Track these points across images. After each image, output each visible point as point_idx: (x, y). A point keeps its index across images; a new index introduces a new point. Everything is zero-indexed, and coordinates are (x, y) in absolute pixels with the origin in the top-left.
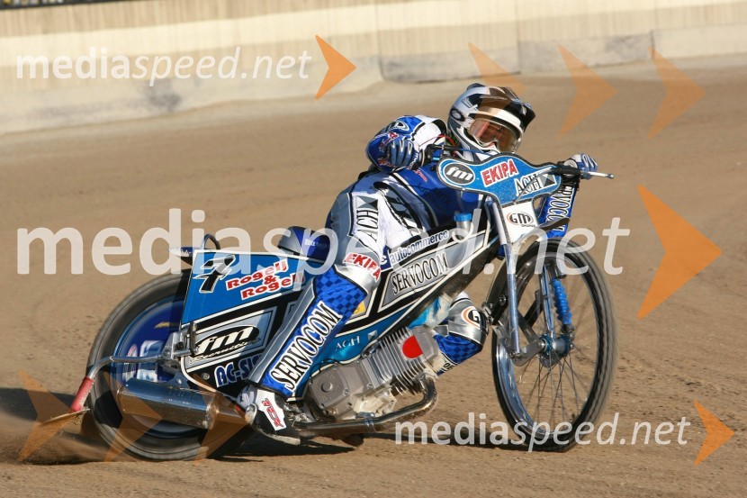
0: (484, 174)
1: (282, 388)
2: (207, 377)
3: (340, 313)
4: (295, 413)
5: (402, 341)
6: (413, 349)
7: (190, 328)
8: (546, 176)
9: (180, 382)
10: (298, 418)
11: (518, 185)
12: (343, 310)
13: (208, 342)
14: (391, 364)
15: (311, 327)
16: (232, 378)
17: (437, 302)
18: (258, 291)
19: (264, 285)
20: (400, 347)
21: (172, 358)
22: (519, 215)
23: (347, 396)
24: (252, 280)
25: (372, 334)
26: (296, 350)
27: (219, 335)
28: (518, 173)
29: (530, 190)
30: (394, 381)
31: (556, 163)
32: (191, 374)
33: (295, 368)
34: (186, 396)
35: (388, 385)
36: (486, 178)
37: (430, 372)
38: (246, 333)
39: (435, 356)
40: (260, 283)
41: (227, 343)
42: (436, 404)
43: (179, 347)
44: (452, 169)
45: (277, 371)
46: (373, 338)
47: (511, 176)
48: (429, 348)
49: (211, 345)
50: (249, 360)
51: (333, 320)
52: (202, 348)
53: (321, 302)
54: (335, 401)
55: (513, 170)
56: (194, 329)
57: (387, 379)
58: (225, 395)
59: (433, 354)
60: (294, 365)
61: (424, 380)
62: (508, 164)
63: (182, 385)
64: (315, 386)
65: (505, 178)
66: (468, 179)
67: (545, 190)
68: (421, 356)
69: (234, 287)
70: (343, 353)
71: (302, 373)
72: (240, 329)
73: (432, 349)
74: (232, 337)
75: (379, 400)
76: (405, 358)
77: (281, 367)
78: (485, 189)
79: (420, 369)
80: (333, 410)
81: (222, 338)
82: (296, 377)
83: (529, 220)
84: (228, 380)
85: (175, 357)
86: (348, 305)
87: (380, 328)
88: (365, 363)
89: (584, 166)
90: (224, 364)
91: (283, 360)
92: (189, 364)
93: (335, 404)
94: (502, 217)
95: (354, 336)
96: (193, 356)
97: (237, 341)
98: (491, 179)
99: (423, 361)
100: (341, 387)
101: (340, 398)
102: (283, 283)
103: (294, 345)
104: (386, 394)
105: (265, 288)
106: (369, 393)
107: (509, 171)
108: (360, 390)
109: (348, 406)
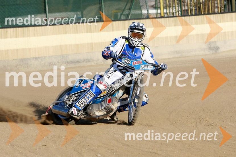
5: (108, 99)
8: (151, 66)
10: (85, 116)
15: (87, 95)
17: (119, 91)
23: (94, 110)
29: (145, 68)
30: (104, 108)
51: (93, 95)
53: (91, 90)
59: (113, 102)
65: (138, 64)
71: (84, 105)
76: (108, 103)
80: (91, 113)
88: (100, 104)
98: (134, 64)
99: (111, 104)
106: (99, 111)
107: (140, 63)
108: (97, 110)
109: (94, 113)
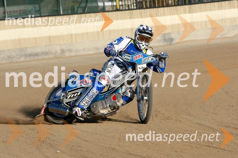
0: (134, 57)
1: (83, 107)
2: (69, 104)
3: (98, 91)
4: (87, 113)
5: (112, 96)
6: (115, 98)
7: (66, 92)
8: (152, 58)
9: (63, 104)
10: (88, 114)
12: (99, 90)
13: (70, 95)
14: (109, 102)
15: (91, 93)
17: (122, 87)
20: (112, 98)
22: (142, 67)
23: (99, 109)
25: (107, 95)
26: (87, 98)
27: (73, 94)
29: (146, 61)
30: (110, 106)
32: (66, 103)
34: (63, 108)
36: (134, 59)
37: (119, 104)
38: (79, 94)
39: (119, 100)
41: (75, 96)
43: (64, 96)
44: (126, 57)
48: (118, 98)
49: (71, 96)
52: (69, 97)
53: (94, 88)
54: (96, 110)
55: (142, 56)
57: (108, 105)
58: (72, 108)
61: (117, 106)
63: (63, 106)
64: (91, 106)
65: (139, 58)
66: (130, 59)
67: (151, 61)
68: (116, 100)
70: (100, 99)
71: (88, 104)
72: (77, 93)
74: (76, 94)
75: (107, 110)
76: (113, 100)
78: (134, 61)
79: (116, 103)
82: (87, 105)
83: (144, 67)
84: (74, 105)
85: (62, 99)
86: (100, 89)
87: (109, 93)
88: (104, 101)
90: (73, 101)
92: (66, 100)
94: (137, 68)
95: (103, 95)
97: (77, 95)
99: (116, 101)
100: (97, 106)
104: (109, 109)
106: (104, 108)
108: (102, 108)
109: (98, 111)
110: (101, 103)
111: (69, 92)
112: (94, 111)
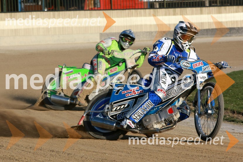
2: (115, 117)
5: (168, 109)
6: (171, 111)
7: (111, 104)
8: (212, 66)
9: (108, 118)
11: (203, 68)
13: (116, 108)
14: (165, 115)
15: (145, 106)
16: (121, 117)
17: (179, 99)
18: (130, 95)
19: (132, 93)
21: (106, 111)
22: (203, 76)
23: (152, 123)
24: (129, 92)
26: (140, 111)
27: (119, 106)
28: (203, 65)
29: (207, 70)
30: (165, 120)
31: (215, 63)
32: (111, 116)
33: (138, 116)
34: (109, 121)
35: (164, 121)
37: (175, 118)
38: (126, 105)
39: (177, 113)
40: (131, 92)
41: (121, 108)
42: (176, 126)
43: (108, 108)
44: (184, 63)
45: (134, 116)
46: (161, 108)
47: (201, 66)
49: (117, 108)
50: (126, 113)
51: (152, 105)
52: (114, 109)
53: (149, 100)
54: (149, 124)
55: (202, 64)
56: (113, 104)
57: (163, 119)
58: (119, 122)
59: (176, 113)
60: (138, 115)
61: (174, 120)
62: (201, 63)
63: (108, 119)
64: (143, 120)
65: (199, 66)
66: (189, 66)
67: (211, 70)
68: (173, 113)
69: (124, 93)
70: (152, 112)
71: (140, 118)
72: (124, 105)
73: (176, 111)
74: (122, 107)
75: (161, 125)
76: (169, 114)
77: (135, 115)
78: (193, 69)
79: (172, 117)
80: (148, 127)
81: (120, 107)
82: (138, 118)
83: (205, 78)
84: (120, 118)
85: (107, 111)
87: (163, 106)
88: (158, 115)
89: (224, 65)
90: (119, 114)
91: (136, 113)
92: (110, 113)
93: (148, 125)
94: (197, 77)
95: (156, 108)
96: (112, 111)
97: (124, 107)
98: (195, 66)
99: (173, 114)
100: (151, 120)
101: (150, 123)
102: (137, 93)
103: (139, 110)
104: (163, 123)
105: (132, 94)
106: (158, 123)
107: (201, 65)
108: (156, 122)
109: (152, 126)
110: (154, 116)
111: (114, 103)
112: (146, 126)
